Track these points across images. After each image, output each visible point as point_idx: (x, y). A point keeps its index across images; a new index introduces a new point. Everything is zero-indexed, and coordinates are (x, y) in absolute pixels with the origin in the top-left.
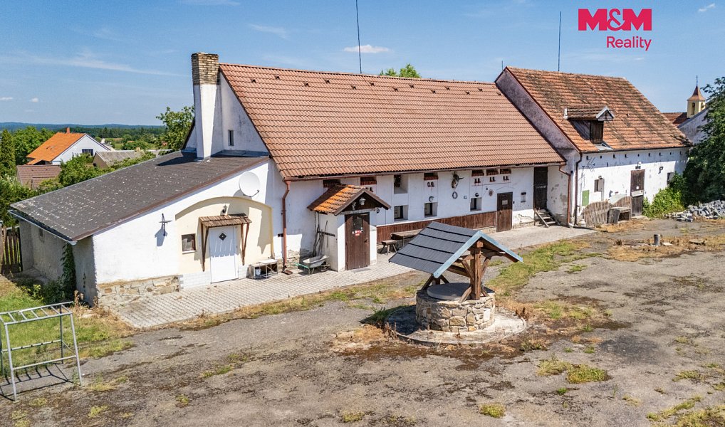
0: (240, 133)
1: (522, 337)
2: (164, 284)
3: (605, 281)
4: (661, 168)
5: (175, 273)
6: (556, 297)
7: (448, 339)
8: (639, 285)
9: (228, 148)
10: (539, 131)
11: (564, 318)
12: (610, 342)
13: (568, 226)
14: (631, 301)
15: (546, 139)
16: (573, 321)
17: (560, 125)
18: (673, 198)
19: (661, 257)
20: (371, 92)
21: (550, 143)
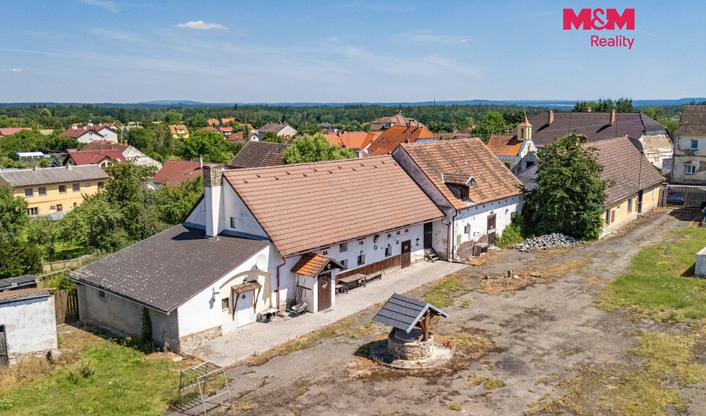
0: (241, 221)
1: (453, 361)
2: (214, 332)
3: (485, 314)
4: (507, 211)
5: (219, 325)
6: (460, 329)
7: (413, 365)
8: (507, 317)
9: (229, 228)
10: (425, 193)
11: (471, 347)
12: (500, 362)
13: (447, 261)
14: (504, 330)
15: (431, 199)
16: (476, 349)
17: (441, 189)
18: (515, 231)
19: (515, 290)
20: (316, 178)
21: (434, 202)
